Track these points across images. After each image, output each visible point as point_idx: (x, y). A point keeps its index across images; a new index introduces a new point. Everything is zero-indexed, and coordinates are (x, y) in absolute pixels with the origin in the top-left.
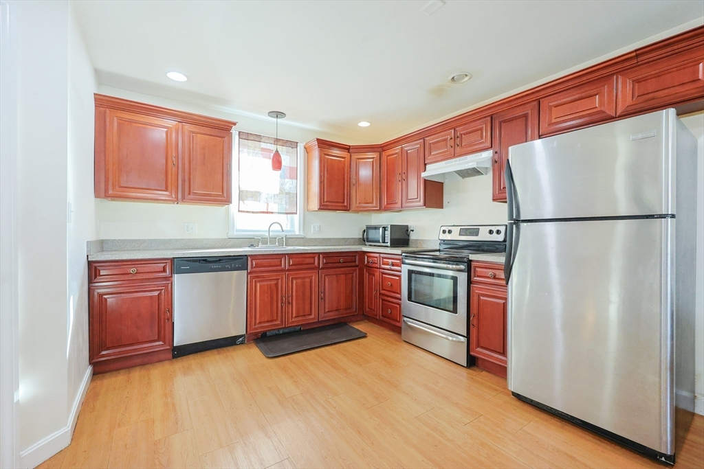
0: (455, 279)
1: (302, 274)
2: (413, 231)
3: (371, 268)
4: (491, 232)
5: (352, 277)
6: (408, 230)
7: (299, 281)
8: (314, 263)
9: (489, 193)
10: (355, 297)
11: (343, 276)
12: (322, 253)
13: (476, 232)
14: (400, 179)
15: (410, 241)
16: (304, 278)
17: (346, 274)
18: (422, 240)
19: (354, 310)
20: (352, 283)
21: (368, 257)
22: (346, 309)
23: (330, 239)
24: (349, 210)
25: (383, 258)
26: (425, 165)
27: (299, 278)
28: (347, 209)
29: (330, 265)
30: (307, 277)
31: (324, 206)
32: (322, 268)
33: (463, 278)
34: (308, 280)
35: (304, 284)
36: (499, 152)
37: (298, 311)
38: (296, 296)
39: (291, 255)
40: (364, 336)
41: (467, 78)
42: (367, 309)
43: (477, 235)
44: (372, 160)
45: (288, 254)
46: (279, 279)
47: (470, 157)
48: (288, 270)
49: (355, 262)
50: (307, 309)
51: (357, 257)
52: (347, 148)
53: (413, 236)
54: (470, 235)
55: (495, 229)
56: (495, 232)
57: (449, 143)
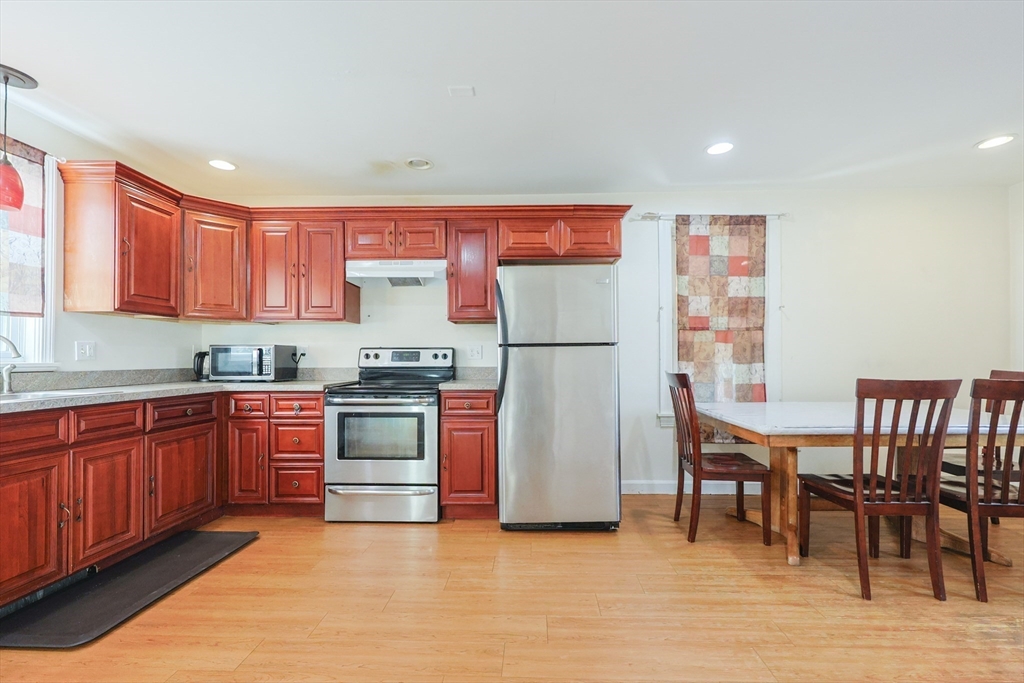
0: (420, 417)
1: (108, 447)
2: (303, 355)
3: (242, 419)
4: (436, 356)
5: (207, 440)
6: (295, 355)
7: (103, 464)
8: (133, 423)
9: (442, 308)
10: (212, 477)
11: (190, 442)
12: (150, 400)
13: (416, 356)
14: (295, 272)
15: (299, 371)
16: (112, 455)
17: (195, 437)
18: (323, 369)
19: (210, 500)
20: (207, 453)
21: (236, 400)
22: (195, 504)
23: (121, 373)
24: (177, 316)
25: (277, 400)
26: (345, 259)
27: (102, 457)
28: (172, 313)
29: (166, 423)
30: (120, 453)
31: (129, 305)
32: (151, 431)
33: (430, 413)
34: (121, 459)
35: (112, 472)
36: (455, 264)
37: (98, 529)
38: (96, 498)
39: (81, 411)
40: (254, 537)
41: (426, 167)
42: (237, 493)
43: (418, 360)
44: (230, 230)
45: (72, 408)
46: (50, 468)
47: (416, 263)
48: (76, 444)
49: (210, 412)
50: (120, 521)
51: (214, 403)
52: (177, 198)
53: (303, 364)
54: (408, 360)
55: (440, 353)
56: (440, 356)
57: (387, 238)
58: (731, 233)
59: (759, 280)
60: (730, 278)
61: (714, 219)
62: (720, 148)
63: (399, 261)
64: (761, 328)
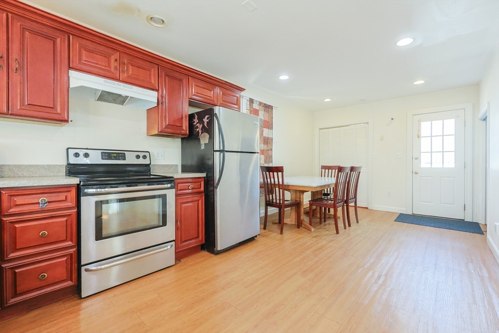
0: (164, 197)
13: (122, 156)
26: (69, 69)
41: (160, 26)
47: (135, 88)
54: (116, 158)
55: (141, 155)
56: (141, 157)
57: (113, 64)
58: (264, 111)
59: (271, 131)
60: (264, 129)
61: (260, 103)
62: (284, 77)
63: (122, 84)
64: (272, 150)
